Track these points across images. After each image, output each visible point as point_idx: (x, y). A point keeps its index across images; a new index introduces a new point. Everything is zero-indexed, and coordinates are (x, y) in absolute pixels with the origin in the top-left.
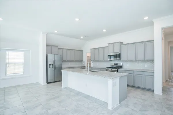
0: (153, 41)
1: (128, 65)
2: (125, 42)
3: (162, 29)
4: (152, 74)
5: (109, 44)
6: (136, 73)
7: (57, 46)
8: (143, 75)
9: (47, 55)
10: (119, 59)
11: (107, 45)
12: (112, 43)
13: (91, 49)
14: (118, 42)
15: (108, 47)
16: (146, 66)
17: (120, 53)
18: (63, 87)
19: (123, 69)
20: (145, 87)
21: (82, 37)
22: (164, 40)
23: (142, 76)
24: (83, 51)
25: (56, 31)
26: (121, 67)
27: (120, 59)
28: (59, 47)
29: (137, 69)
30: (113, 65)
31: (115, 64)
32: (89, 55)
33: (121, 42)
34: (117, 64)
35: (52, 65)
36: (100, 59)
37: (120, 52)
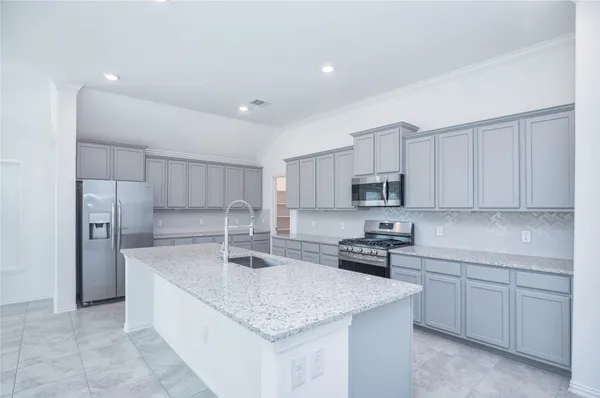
1: (440, 233)
2: (426, 121)
5: (354, 135)
8: (512, 287)
9: (79, 184)
10: (398, 203)
11: (350, 142)
12: (367, 132)
13: (286, 161)
14: (393, 127)
15: (351, 148)
16: (526, 236)
17: (402, 177)
20: (519, 349)
21: (243, 109)
23: (504, 289)
24: (261, 168)
25: (112, 78)
26: (408, 240)
27: (402, 204)
28: (149, 151)
29: (484, 253)
30: (376, 228)
31: (382, 225)
32: (282, 185)
33: (405, 126)
34: (391, 226)
35: (105, 226)
36: (323, 204)
37: (404, 169)
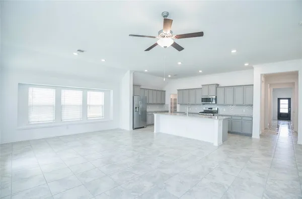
0: (253, 85)
1: (224, 110)
2: (222, 84)
3: (261, 75)
4: (251, 119)
5: (202, 85)
6: (234, 118)
7: (140, 86)
8: (242, 120)
11: (201, 87)
12: (206, 85)
13: (178, 90)
14: (214, 84)
15: (201, 89)
16: (244, 111)
17: (216, 97)
18: (155, 132)
19: (218, 114)
20: (243, 132)
21: (169, 76)
22: (263, 83)
23: (240, 121)
24: (165, 91)
25: (146, 71)
26: (217, 112)
27: (216, 103)
30: (207, 109)
31: (209, 109)
33: (217, 84)
34: (212, 109)
35: (137, 108)
36: (191, 103)
37: (217, 95)
